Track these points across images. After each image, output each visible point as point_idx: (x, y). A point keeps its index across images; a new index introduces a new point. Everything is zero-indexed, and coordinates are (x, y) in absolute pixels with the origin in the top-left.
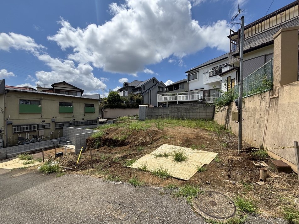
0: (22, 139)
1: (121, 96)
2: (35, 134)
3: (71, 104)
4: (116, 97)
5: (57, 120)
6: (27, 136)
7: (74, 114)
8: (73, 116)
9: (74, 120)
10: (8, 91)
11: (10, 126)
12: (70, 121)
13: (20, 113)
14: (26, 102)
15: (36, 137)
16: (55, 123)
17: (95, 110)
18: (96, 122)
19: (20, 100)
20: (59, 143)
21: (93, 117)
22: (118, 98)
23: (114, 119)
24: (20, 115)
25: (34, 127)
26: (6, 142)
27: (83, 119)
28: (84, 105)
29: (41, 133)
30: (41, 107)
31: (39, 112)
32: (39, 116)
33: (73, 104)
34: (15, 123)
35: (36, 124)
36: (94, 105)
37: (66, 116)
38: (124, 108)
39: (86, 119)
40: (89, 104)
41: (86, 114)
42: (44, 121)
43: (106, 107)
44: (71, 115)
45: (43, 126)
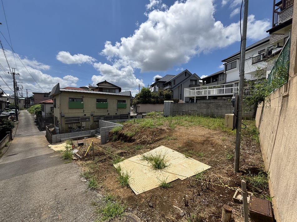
0: (70, 128)
1: (152, 92)
2: (79, 125)
3: (106, 101)
4: (147, 93)
5: (95, 114)
6: (74, 126)
7: (108, 109)
8: (108, 111)
9: (109, 114)
10: (61, 92)
11: (63, 118)
12: (105, 115)
13: (69, 108)
14: (73, 100)
15: (80, 127)
16: (94, 116)
17: (127, 106)
18: (128, 116)
19: (69, 98)
20: (96, 134)
21: (124, 112)
22: (148, 94)
23: (143, 114)
24: (70, 110)
25: (78, 120)
26: (61, 129)
27: (116, 114)
28: (117, 101)
29: (84, 124)
30: (83, 104)
31: (82, 107)
32: (81, 111)
33: (108, 100)
34: (66, 116)
35: (80, 117)
36: (125, 101)
37: (102, 110)
38: (154, 103)
39: (118, 114)
40: (121, 100)
41: (118, 109)
42: (85, 115)
43: (138, 103)
44: (106, 110)
45: (84, 119)
